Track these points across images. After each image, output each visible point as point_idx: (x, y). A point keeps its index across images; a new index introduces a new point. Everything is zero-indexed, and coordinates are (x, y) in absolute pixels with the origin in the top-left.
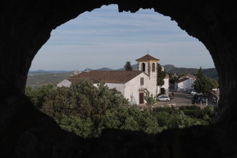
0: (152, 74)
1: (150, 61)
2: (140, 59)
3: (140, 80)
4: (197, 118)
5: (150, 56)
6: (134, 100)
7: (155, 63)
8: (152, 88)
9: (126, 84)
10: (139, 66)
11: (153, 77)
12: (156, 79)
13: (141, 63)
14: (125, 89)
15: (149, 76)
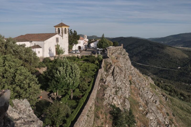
0: (65, 36)
1: (63, 27)
2: (57, 25)
3: (56, 39)
4: (91, 63)
5: (63, 24)
6: (52, 52)
7: (67, 28)
8: (65, 44)
9: (45, 42)
10: (56, 30)
11: (66, 37)
12: (67, 39)
13: (57, 28)
14: (45, 45)
15: (62, 36)
